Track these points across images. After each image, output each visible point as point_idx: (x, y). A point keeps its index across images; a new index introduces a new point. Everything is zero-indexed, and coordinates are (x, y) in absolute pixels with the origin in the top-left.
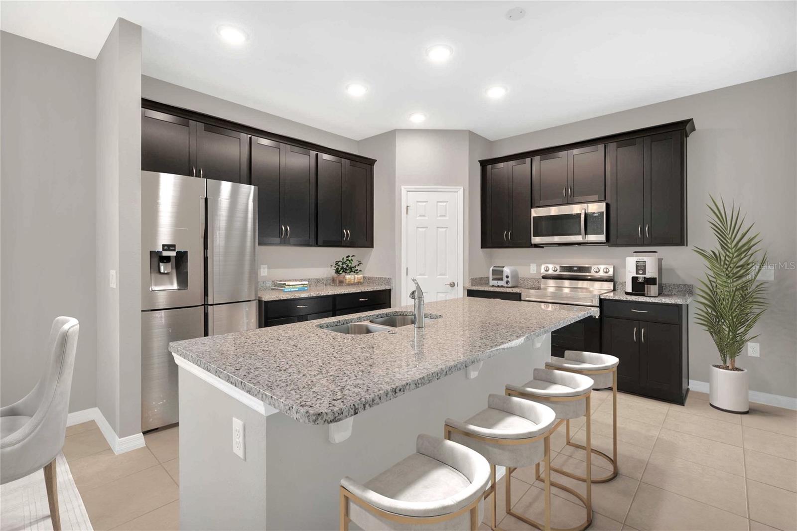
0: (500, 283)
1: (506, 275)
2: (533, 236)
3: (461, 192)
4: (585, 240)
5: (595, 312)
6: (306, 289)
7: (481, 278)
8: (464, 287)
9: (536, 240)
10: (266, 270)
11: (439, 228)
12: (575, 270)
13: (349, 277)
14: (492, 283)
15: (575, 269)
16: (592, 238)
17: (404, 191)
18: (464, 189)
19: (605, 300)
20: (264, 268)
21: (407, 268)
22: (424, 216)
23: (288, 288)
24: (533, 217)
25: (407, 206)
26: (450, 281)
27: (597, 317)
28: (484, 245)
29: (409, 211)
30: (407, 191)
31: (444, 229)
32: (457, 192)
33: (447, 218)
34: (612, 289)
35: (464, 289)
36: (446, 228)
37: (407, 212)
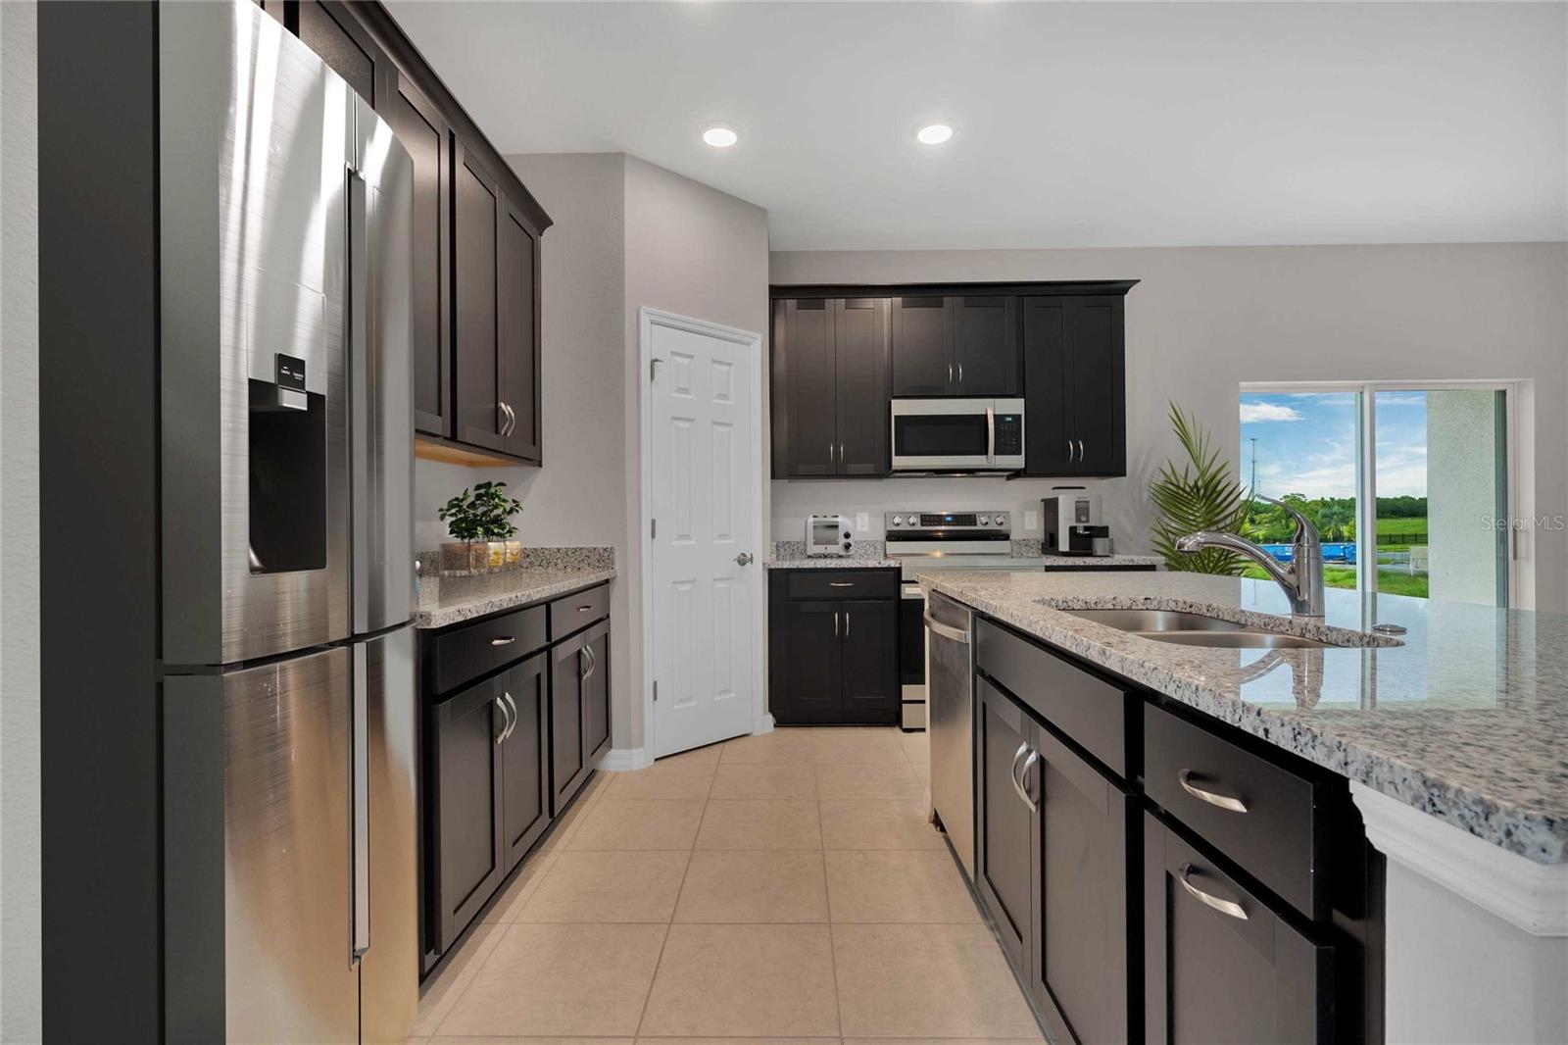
0: (832, 549)
1: (844, 532)
2: (897, 455)
3: (757, 345)
4: (991, 465)
8: (763, 564)
9: (899, 462)
11: (716, 423)
12: (948, 521)
14: (813, 549)
15: (949, 519)
16: (1005, 461)
17: (645, 320)
18: (762, 341)
21: (654, 521)
22: (687, 391)
24: (896, 417)
25: (654, 361)
29: (657, 373)
30: (655, 324)
32: (749, 345)
35: (764, 569)
36: (729, 425)
37: (652, 377)
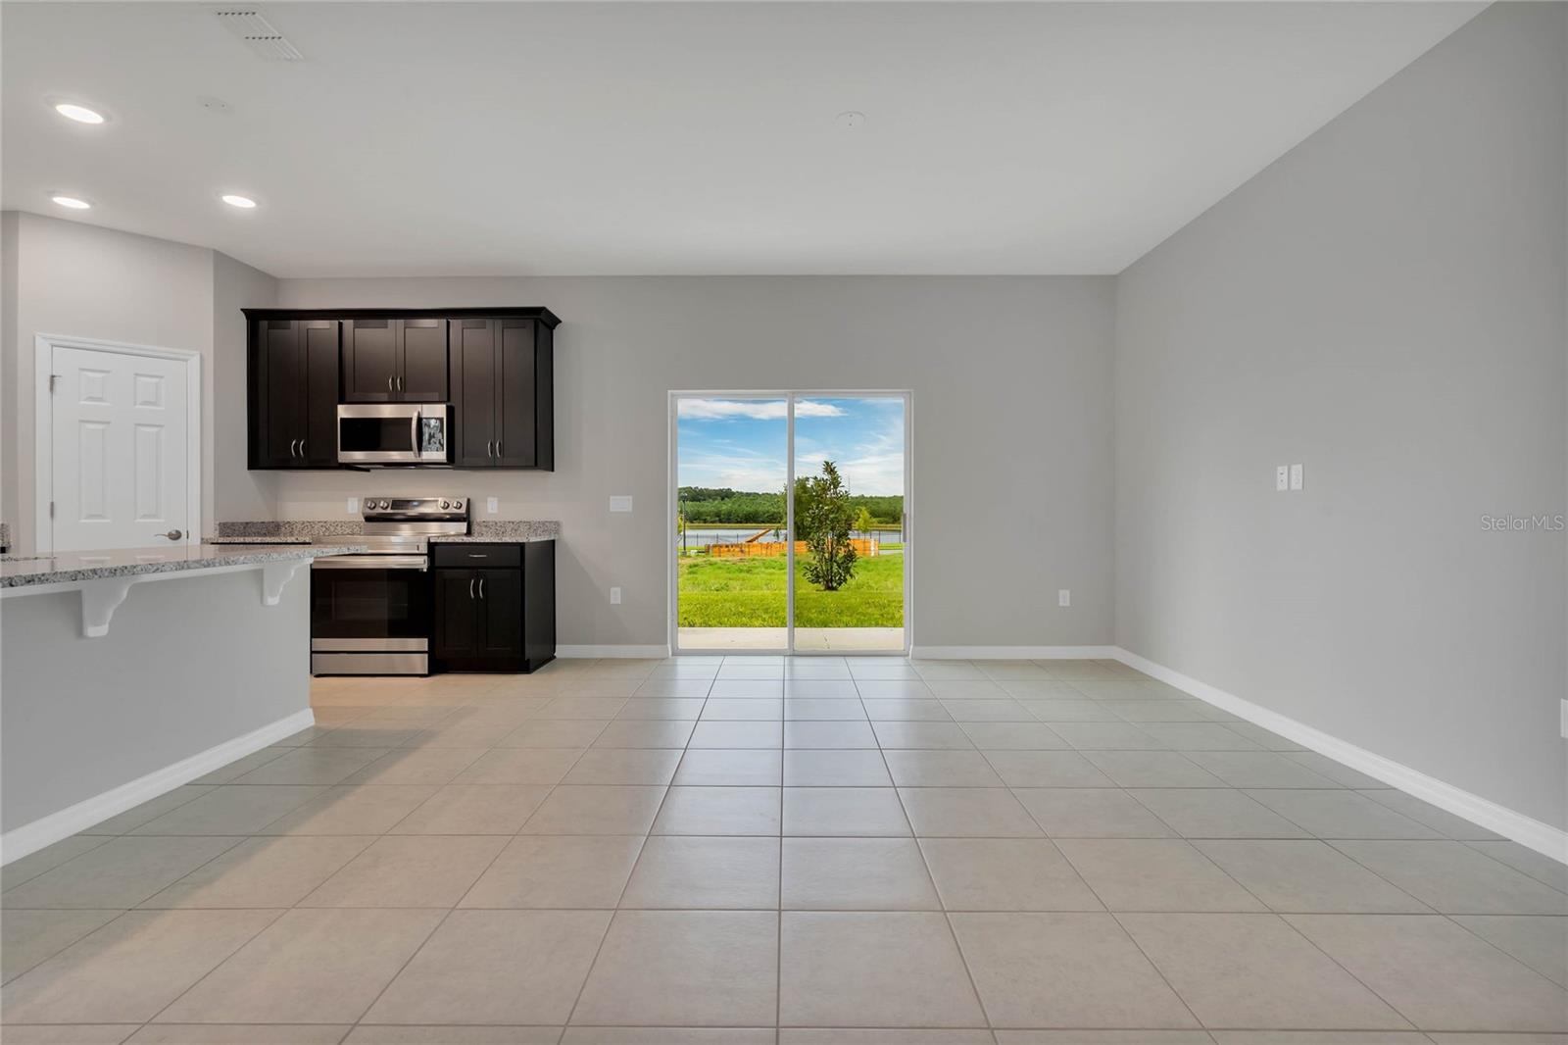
2: (342, 450)
3: (195, 361)
4: (418, 460)
5: (421, 563)
7: (247, 523)
8: (202, 539)
9: (345, 456)
11: (140, 425)
15: (415, 503)
16: (428, 455)
17: (42, 347)
18: (201, 357)
19: (436, 544)
21: (52, 504)
22: (100, 399)
24: (342, 419)
25: (53, 377)
26: (172, 529)
27: (425, 570)
28: (254, 463)
29: (57, 387)
30: (53, 346)
31: (155, 430)
32: (186, 360)
33: (162, 408)
34: (465, 531)
36: (157, 426)
37: (52, 389)
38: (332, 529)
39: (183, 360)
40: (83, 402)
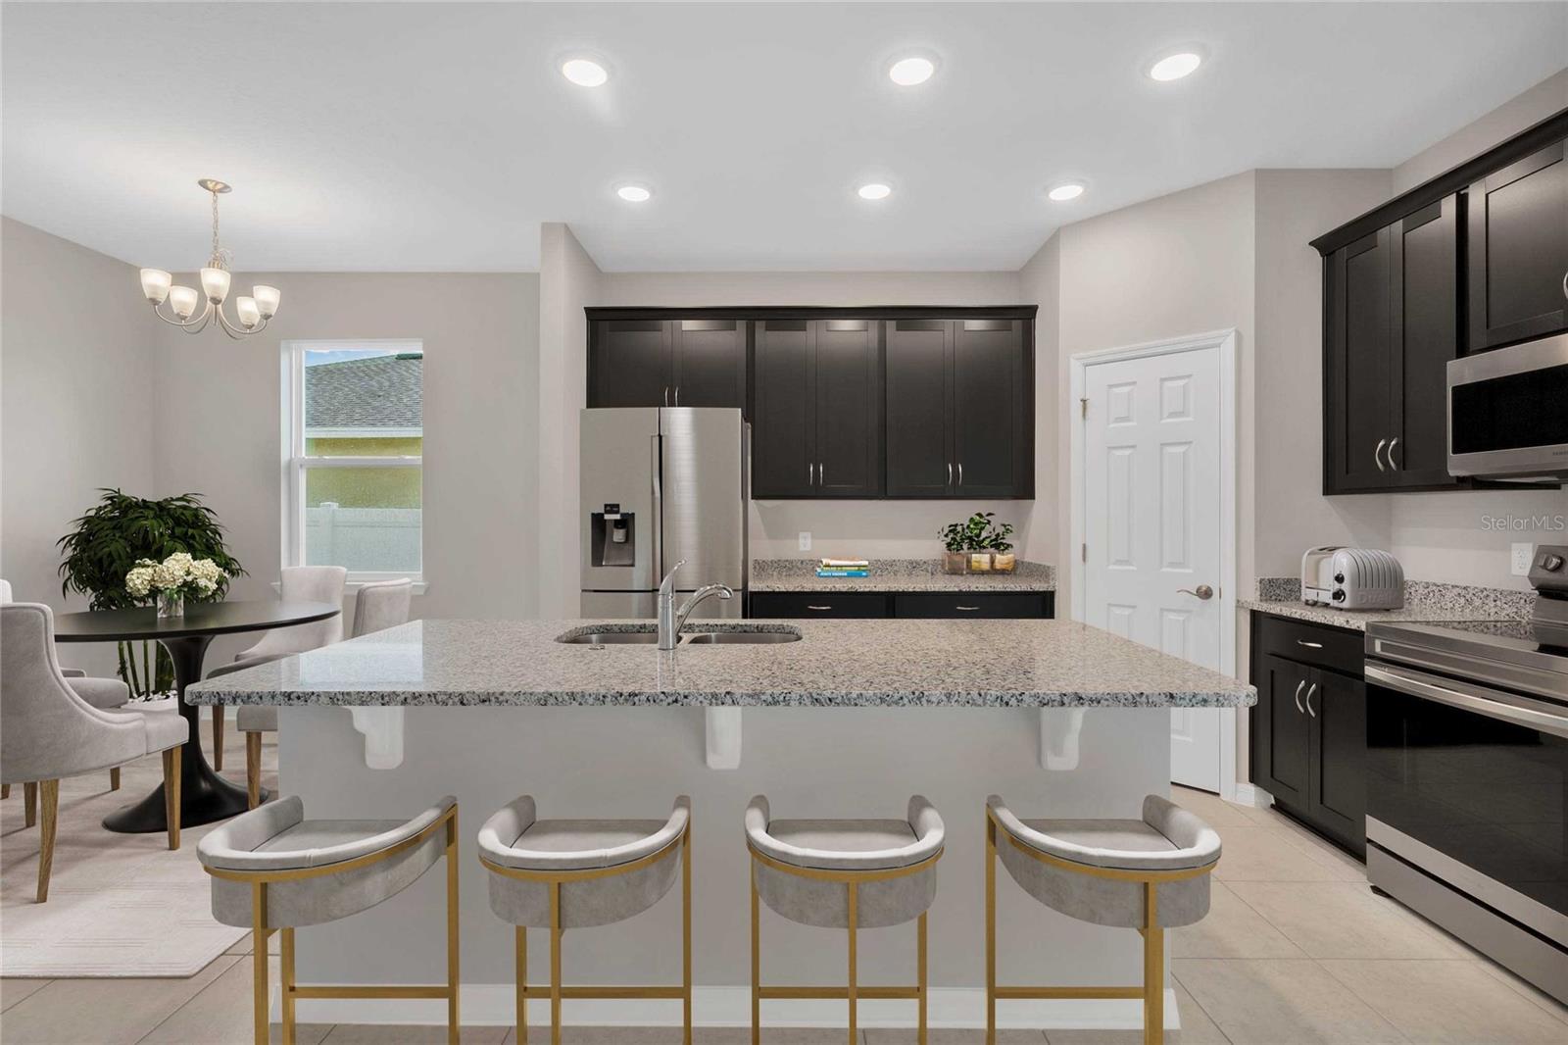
0: (1323, 596)
1: (1336, 573)
2: (1455, 451)
3: (1232, 345)
6: (864, 574)
7: (1284, 579)
8: (1237, 602)
9: (1461, 464)
10: (809, 541)
13: (981, 559)
17: (1075, 367)
18: (1238, 333)
20: (805, 538)
21: (1084, 546)
23: (827, 571)
26: (1205, 583)
28: (1328, 490)
31: (1183, 448)
32: (1218, 346)
33: (1190, 419)
35: (1238, 607)
36: (1185, 443)
37: (1084, 415)
38: (1477, 602)
39: (1212, 347)
40: (1112, 426)
